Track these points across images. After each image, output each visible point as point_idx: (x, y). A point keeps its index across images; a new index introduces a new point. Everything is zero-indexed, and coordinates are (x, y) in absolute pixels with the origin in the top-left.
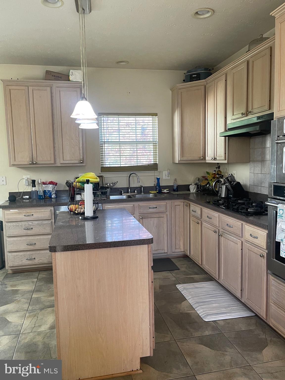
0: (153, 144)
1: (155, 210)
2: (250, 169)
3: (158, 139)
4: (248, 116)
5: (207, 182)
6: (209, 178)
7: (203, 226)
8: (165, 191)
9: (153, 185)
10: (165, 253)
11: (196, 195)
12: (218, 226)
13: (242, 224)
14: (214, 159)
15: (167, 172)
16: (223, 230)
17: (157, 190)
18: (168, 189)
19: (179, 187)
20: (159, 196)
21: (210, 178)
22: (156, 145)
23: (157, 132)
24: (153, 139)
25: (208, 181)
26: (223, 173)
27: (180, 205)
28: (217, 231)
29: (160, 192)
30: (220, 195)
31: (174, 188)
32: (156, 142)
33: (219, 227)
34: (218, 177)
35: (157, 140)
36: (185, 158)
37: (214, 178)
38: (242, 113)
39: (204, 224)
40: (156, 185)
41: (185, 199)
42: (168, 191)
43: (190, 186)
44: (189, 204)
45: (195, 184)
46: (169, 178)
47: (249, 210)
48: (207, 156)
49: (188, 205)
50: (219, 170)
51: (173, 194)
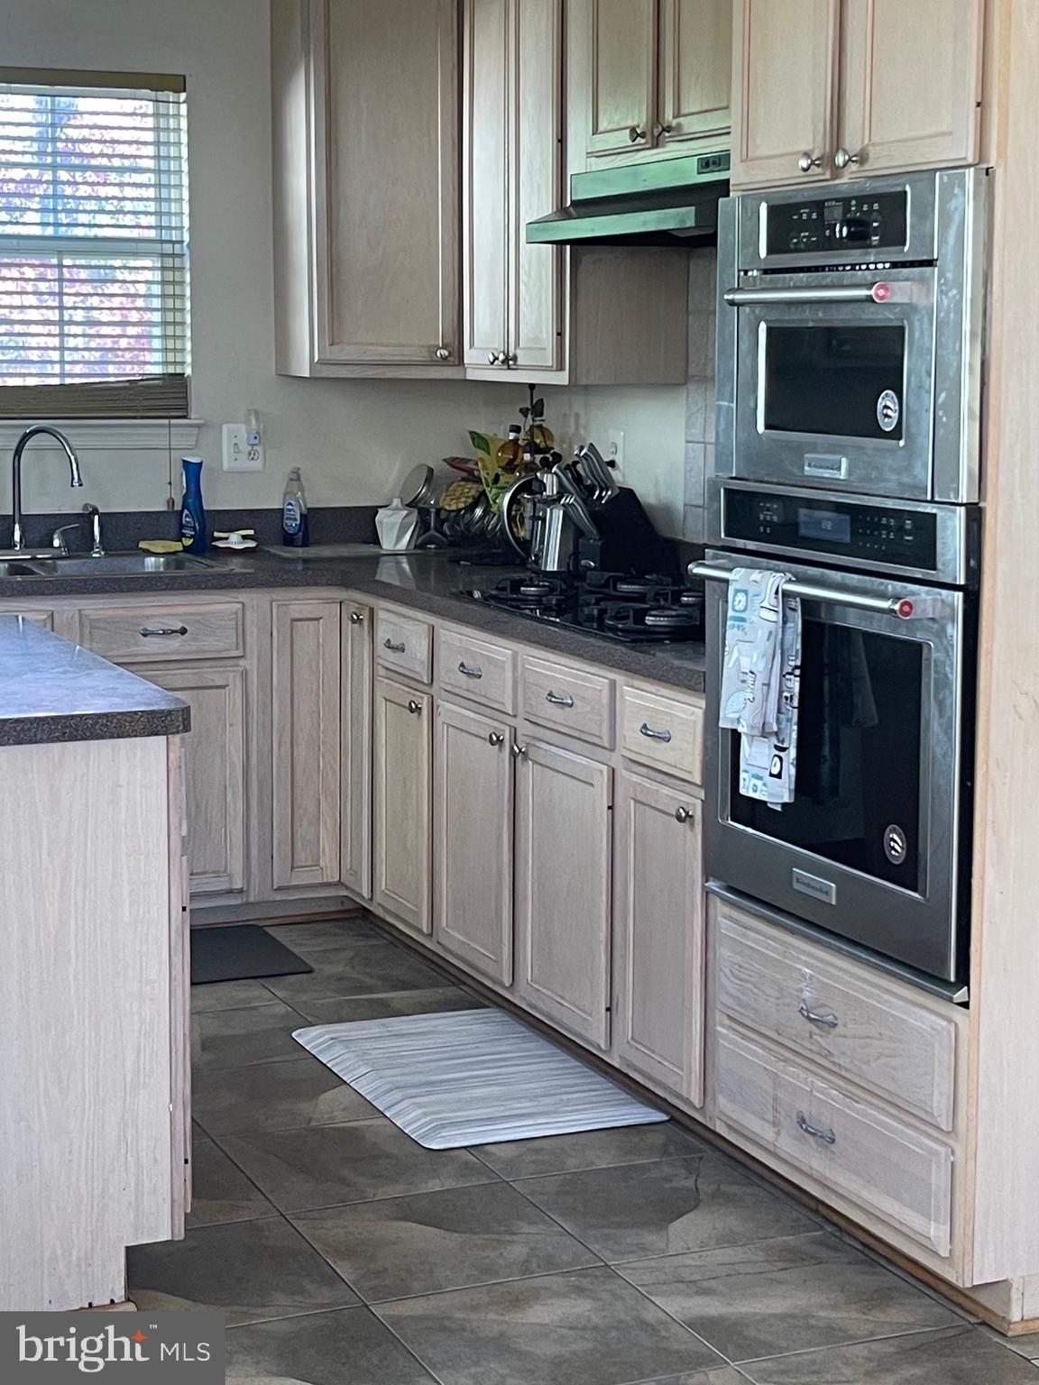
0: (163, 255)
1: (176, 643)
2: (688, 419)
3: (190, 229)
4: (664, 146)
5: (472, 490)
6: (485, 467)
7: (439, 721)
8: (235, 540)
9: (163, 508)
10: (230, 892)
11: (410, 563)
12: (511, 713)
13: (613, 684)
14: (506, 361)
15: (243, 427)
16: (531, 729)
17: (184, 535)
18: (251, 532)
19: (312, 517)
20: (197, 567)
21: (488, 465)
22: (178, 262)
23: (181, 186)
24: (159, 228)
25: (481, 489)
26: (562, 441)
27: (318, 619)
28: (507, 736)
29: (203, 547)
30: (536, 562)
31: (289, 522)
32: (177, 246)
33: (515, 716)
34: (533, 462)
35: (186, 238)
36: (347, 352)
37: (510, 467)
38: (633, 130)
39: (446, 707)
40: (178, 507)
41: (345, 583)
42: (252, 544)
43: (381, 516)
44: (372, 611)
45: (407, 505)
46: (257, 464)
47: (649, 620)
48: (472, 345)
49: (365, 616)
50: (540, 427)
51: (279, 556)
